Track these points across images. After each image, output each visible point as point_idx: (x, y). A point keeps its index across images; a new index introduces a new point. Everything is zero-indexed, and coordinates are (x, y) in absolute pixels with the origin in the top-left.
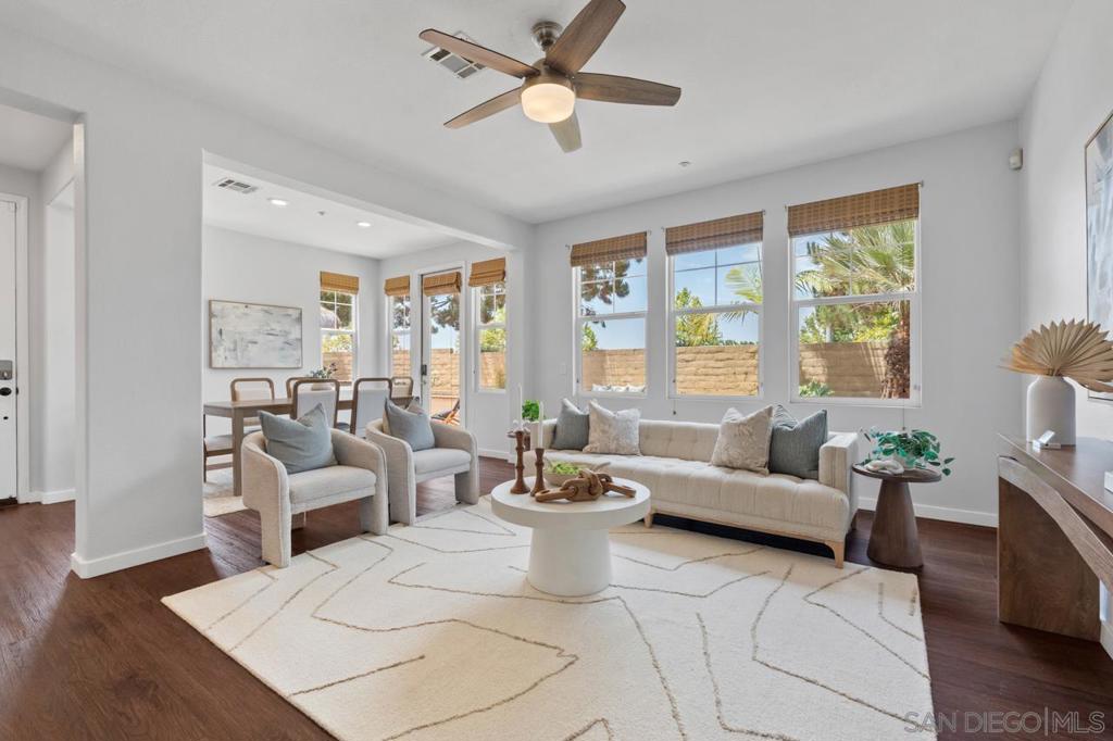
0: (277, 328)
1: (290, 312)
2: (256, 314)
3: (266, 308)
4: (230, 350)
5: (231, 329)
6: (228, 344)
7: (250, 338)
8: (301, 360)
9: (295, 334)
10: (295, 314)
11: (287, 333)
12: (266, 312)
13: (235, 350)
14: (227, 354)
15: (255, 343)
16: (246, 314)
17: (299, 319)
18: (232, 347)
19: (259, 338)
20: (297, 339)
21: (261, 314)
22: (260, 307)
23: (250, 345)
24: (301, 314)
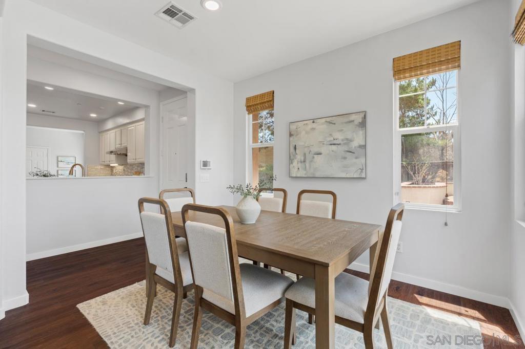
0: (339, 136)
1: (353, 117)
2: (321, 126)
3: (328, 119)
4: (301, 162)
5: (303, 144)
6: (300, 157)
7: (315, 150)
8: (363, 169)
9: (358, 141)
10: (358, 119)
11: (348, 141)
12: (330, 123)
13: (304, 161)
14: (300, 165)
15: (320, 154)
16: (313, 129)
17: (363, 124)
18: (303, 159)
19: (324, 150)
20: (360, 147)
21: (325, 126)
22: (324, 120)
23: (315, 156)
24: (365, 116)
